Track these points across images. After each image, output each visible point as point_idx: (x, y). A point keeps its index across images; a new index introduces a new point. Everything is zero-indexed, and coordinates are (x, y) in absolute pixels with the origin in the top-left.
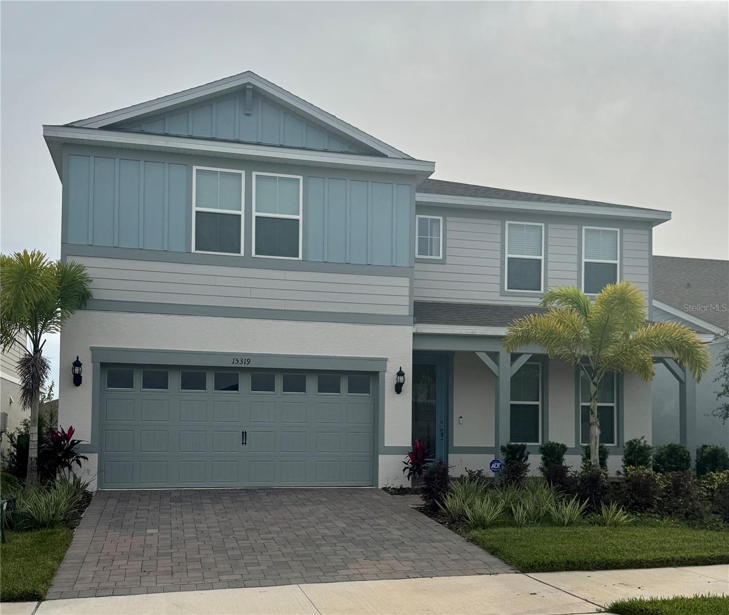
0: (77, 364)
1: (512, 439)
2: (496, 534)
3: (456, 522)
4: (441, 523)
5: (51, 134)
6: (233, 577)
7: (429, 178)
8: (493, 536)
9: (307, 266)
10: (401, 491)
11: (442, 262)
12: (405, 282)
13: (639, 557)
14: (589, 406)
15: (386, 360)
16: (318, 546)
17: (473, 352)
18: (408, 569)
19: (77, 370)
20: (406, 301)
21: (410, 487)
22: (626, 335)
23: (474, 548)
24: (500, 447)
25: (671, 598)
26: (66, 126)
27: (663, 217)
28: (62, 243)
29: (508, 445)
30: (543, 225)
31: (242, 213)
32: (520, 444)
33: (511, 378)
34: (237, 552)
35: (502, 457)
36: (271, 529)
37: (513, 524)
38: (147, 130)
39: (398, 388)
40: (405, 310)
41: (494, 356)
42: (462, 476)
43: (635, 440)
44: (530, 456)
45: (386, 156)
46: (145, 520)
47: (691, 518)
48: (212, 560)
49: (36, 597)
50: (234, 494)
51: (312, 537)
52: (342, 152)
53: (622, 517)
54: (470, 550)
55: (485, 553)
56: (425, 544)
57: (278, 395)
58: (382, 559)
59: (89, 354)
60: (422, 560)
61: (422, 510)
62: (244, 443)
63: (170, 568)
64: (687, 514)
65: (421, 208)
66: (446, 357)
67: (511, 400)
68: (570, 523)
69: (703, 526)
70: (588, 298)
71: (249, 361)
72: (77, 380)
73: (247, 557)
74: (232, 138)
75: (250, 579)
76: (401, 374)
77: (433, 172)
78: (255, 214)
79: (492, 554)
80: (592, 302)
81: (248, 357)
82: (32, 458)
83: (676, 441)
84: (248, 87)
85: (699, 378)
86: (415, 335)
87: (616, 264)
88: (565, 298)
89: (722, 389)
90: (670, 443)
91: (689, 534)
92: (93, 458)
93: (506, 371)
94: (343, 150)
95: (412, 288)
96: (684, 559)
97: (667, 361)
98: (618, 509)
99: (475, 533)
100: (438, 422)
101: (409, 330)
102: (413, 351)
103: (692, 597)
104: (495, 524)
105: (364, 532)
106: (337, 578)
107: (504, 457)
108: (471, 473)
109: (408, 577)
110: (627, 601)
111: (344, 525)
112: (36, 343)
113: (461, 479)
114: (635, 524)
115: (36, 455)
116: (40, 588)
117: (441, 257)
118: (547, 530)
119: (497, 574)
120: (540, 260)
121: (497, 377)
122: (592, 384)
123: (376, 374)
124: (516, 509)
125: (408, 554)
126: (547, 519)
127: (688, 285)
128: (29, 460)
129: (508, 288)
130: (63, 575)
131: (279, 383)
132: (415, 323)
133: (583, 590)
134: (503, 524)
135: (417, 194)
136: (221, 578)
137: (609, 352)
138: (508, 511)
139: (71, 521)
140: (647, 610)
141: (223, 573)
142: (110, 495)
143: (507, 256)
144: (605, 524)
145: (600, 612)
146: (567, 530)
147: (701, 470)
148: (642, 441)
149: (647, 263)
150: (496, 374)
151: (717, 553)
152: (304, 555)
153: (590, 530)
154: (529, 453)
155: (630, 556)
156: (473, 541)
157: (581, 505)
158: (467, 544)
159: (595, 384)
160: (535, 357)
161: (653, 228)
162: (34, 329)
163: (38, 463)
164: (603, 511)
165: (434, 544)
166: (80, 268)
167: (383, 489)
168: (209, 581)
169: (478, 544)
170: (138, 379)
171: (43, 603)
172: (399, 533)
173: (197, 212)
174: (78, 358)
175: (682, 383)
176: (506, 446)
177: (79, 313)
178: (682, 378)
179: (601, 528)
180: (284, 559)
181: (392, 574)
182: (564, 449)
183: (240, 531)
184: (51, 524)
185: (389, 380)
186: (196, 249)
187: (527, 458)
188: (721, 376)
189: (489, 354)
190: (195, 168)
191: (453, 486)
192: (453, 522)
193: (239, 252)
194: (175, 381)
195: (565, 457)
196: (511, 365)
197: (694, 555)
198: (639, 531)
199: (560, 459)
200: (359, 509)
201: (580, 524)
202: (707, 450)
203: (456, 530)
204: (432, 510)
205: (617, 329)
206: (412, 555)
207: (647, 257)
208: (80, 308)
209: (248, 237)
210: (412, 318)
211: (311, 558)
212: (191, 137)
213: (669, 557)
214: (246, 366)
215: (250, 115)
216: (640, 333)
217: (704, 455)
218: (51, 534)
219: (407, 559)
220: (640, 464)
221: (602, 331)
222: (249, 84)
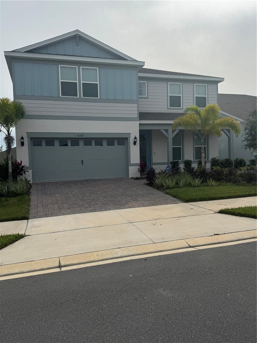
0: (22, 138)
1: (174, 159)
2: (174, 191)
3: (160, 188)
4: (154, 188)
5: (7, 54)
6: (91, 209)
7: (143, 67)
8: (173, 192)
9: (101, 101)
10: (137, 179)
11: (147, 98)
12: (136, 105)
13: (223, 196)
14: (201, 147)
15: (130, 133)
16: (116, 198)
17: (160, 130)
18: (148, 203)
19: (22, 140)
20: (136, 112)
21: (140, 177)
22: (214, 122)
23: (167, 196)
24: (169, 163)
25: (238, 207)
26: (12, 51)
27: (221, 80)
28: (14, 95)
29: (173, 162)
30: (181, 84)
31: (77, 82)
32: (176, 161)
33: (173, 138)
34: (89, 201)
35: (170, 166)
36: (98, 193)
37: (179, 187)
38: (41, 52)
39: (135, 143)
40: (136, 116)
41: (167, 131)
42: (160, 172)
43: (214, 158)
44: (180, 165)
45: (127, 60)
46: (53, 192)
47: (236, 182)
48: (82, 204)
49: (26, 218)
50: (81, 182)
51: (113, 195)
52: (111, 59)
53: (214, 183)
54: (166, 197)
55: (172, 197)
56: (151, 195)
57: (93, 147)
58: (139, 201)
59: (26, 134)
60: (152, 200)
61: (147, 184)
62: (82, 164)
63: (68, 207)
64: (235, 182)
65: (140, 78)
66: (149, 132)
67: (173, 146)
68: (198, 186)
69: (240, 185)
70: (200, 109)
71: (83, 135)
72: (23, 144)
73: (93, 202)
74: (72, 55)
75: (97, 209)
76: (135, 138)
77: (144, 66)
78: (82, 82)
79: (174, 197)
80: (201, 111)
81: (82, 134)
82: (10, 172)
83: (228, 158)
84: (77, 35)
85: (237, 136)
86: (140, 124)
87: (206, 97)
88: (192, 109)
89: (244, 139)
90: (226, 158)
91: (237, 187)
92: (30, 171)
93: (171, 136)
94: (112, 58)
95: (138, 107)
96: (237, 195)
97: (224, 130)
98: (213, 181)
99: (168, 191)
100: (147, 154)
101: (138, 123)
102: (140, 130)
103: (244, 207)
104: (173, 188)
105: (129, 192)
106: (126, 207)
107: (171, 165)
108: (162, 171)
109: (149, 206)
110: (224, 209)
111: (122, 191)
112: (8, 131)
113: (160, 173)
114: (219, 185)
115: (11, 171)
116: (27, 215)
117: (146, 96)
118: (190, 188)
119: (178, 203)
120: (180, 96)
121: (168, 138)
122: (202, 139)
123: (127, 139)
124: (180, 182)
125: (147, 199)
126: (190, 185)
127: (228, 103)
128: (9, 173)
129: (170, 107)
130: (32, 211)
131: (93, 143)
132: (140, 120)
133: (207, 207)
134: (176, 188)
135: (139, 73)
136: (87, 209)
137: (207, 128)
138: (177, 183)
139: (28, 193)
140: (231, 211)
141: (87, 208)
142: (37, 184)
143: (169, 95)
144: (208, 186)
145: (216, 213)
146: (197, 188)
147: (236, 167)
148: (217, 158)
149: (216, 96)
150: (167, 136)
151: (247, 193)
152: (112, 201)
153: (205, 188)
154: (179, 164)
155: (220, 196)
156: (167, 193)
157: (200, 180)
158: (165, 194)
159: (203, 139)
160: (180, 131)
161: (218, 84)
162: (7, 126)
163: (12, 173)
164: (208, 181)
165: (154, 195)
166: (20, 104)
167: (131, 178)
168: (83, 210)
169: (169, 194)
170: (44, 143)
171: (29, 220)
172: (141, 192)
173: (61, 82)
174: (22, 136)
175: (229, 138)
176: (172, 162)
177: (21, 120)
178: (229, 136)
179: (208, 187)
180: (105, 202)
181: (143, 205)
182: (191, 162)
183: (88, 194)
184: (22, 194)
185: (132, 140)
186: (62, 95)
187: (179, 165)
188: (244, 135)
189: (165, 130)
190: (60, 66)
191: (158, 176)
192: (159, 188)
193: (77, 96)
194: (57, 143)
195: (192, 164)
196: (172, 133)
197: (240, 194)
198: (221, 188)
199: (190, 165)
200: (125, 185)
201: (200, 186)
202: (239, 160)
203: (160, 190)
204: (151, 184)
205: (210, 120)
206: (148, 199)
207: (216, 94)
208: (22, 118)
209: (80, 91)
210: (139, 118)
211: (114, 202)
212: (57, 54)
213: (232, 195)
214: (82, 137)
215: (78, 46)
216: (218, 121)
217: (237, 162)
218: (23, 197)
219: (147, 200)
220: (217, 165)
221: (205, 121)
222: (77, 34)
